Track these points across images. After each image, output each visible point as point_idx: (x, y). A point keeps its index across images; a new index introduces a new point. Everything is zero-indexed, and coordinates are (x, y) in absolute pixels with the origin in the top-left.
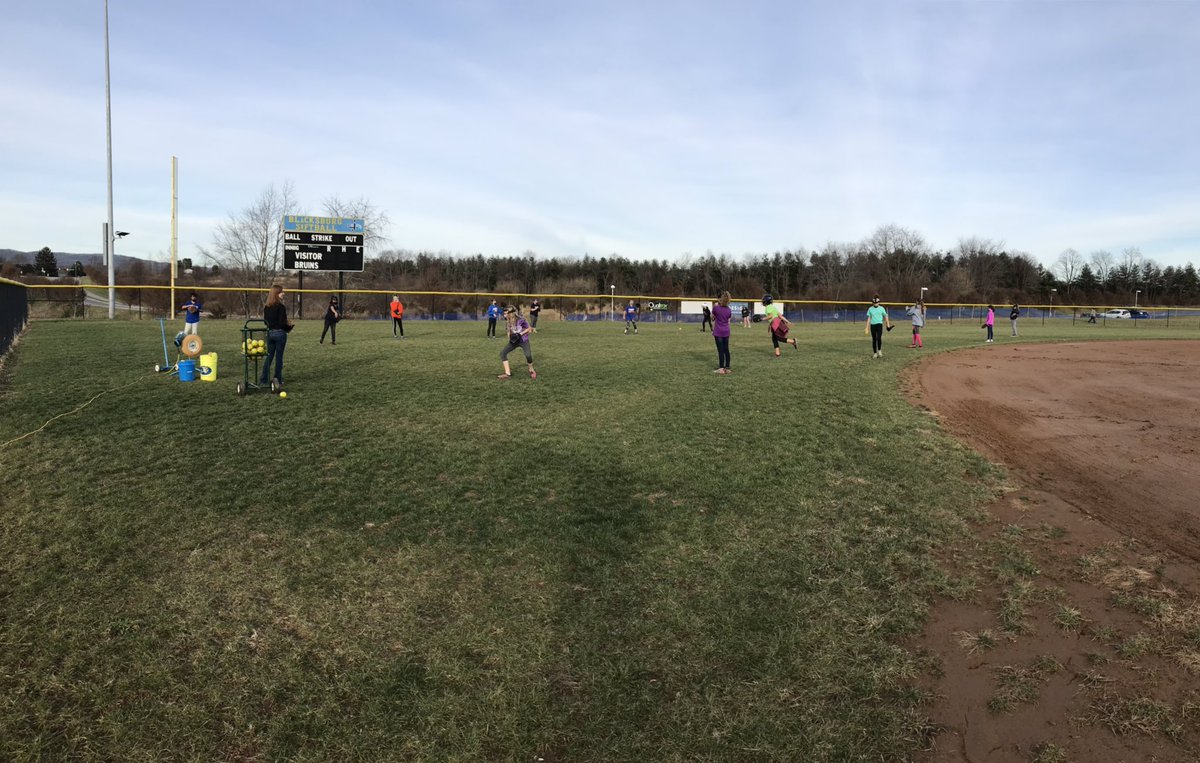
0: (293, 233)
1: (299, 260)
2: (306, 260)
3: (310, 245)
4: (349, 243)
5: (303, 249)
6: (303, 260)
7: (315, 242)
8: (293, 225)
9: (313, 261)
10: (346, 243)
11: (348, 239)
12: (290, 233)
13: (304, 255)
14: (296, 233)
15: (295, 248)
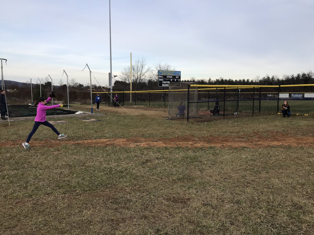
0: (161, 75)
1: (163, 84)
2: (165, 84)
3: (166, 79)
4: (177, 78)
5: (164, 80)
6: (164, 84)
7: (168, 78)
8: (161, 73)
9: (167, 84)
10: (176, 78)
11: (177, 77)
12: (160, 75)
13: (165, 82)
14: (162, 76)
15: (162, 80)
